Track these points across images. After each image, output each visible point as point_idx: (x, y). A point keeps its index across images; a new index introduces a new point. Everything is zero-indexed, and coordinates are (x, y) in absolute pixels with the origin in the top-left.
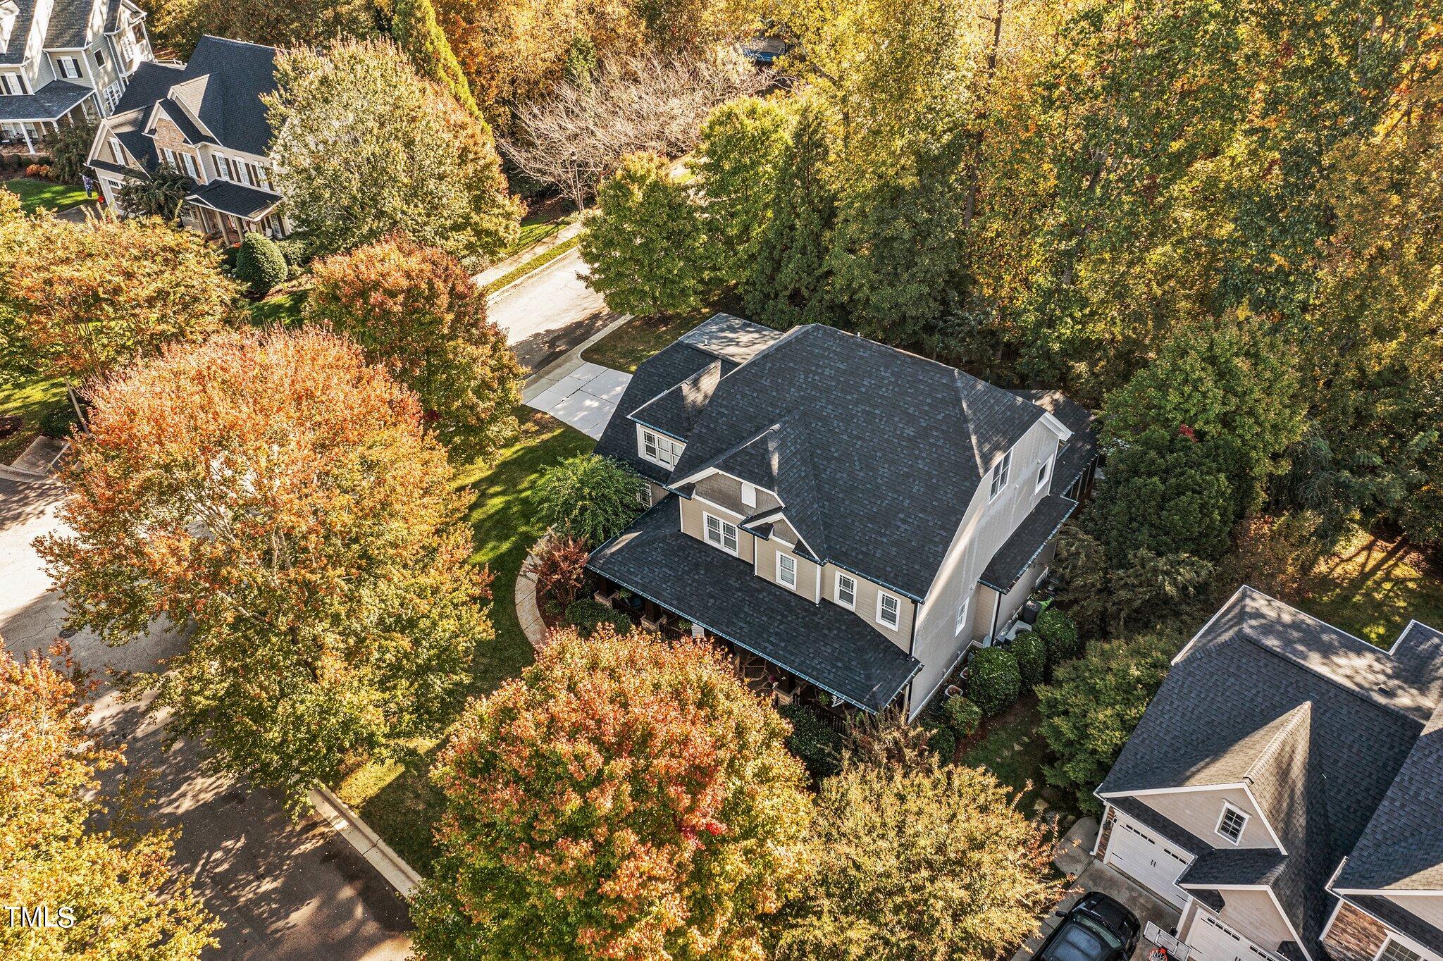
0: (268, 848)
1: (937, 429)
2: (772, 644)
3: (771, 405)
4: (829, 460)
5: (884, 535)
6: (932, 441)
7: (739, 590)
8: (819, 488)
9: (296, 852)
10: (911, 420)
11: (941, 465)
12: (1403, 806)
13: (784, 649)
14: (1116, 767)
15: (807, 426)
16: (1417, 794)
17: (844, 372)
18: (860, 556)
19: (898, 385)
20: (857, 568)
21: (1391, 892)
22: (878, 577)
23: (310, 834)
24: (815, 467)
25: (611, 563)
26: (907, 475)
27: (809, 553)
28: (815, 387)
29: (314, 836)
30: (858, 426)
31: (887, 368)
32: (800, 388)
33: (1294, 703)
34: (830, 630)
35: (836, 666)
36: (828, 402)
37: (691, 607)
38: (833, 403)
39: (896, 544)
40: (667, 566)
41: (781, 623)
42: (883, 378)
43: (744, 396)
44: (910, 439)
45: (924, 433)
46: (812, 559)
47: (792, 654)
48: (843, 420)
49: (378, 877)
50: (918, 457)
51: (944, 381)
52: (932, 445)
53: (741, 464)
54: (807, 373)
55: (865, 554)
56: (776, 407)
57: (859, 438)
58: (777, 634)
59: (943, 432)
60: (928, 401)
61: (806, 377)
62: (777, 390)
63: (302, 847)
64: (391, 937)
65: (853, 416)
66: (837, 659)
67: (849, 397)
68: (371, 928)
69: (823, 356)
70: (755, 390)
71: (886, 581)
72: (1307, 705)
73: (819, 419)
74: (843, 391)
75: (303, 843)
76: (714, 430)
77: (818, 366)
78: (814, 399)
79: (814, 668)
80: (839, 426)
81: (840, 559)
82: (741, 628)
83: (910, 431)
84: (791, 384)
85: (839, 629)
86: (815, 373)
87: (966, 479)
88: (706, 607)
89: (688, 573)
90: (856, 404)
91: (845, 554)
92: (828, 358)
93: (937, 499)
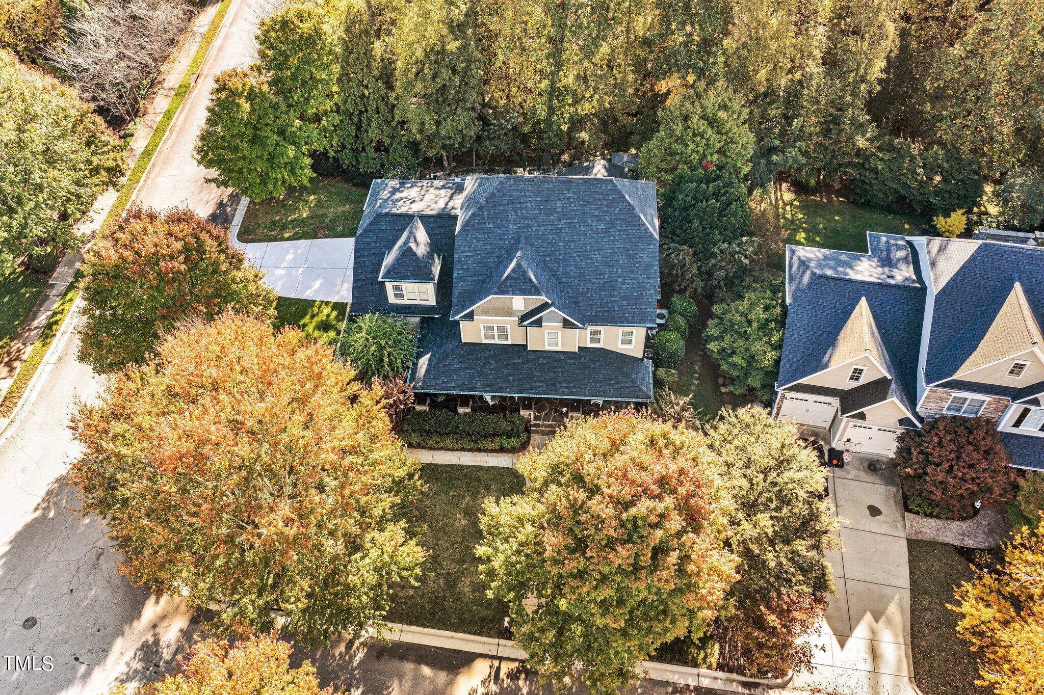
0: (335, 672)
1: (619, 220)
2: (566, 388)
3: (501, 239)
4: (558, 262)
5: (614, 296)
6: (618, 227)
7: (524, 363)
8: (560, 282)
9: (355, 664)
10: (599, 219)
11: (630, 241)
12: (940, 332)
13: (575, 387)
14: (781, 370)
15: (532, 245)
16: (944, 324)
17: (541, 202)
18: (606, 314)
19: (582, 200)
20: (607, 322)
21: (957, 376)
22: (622, 322)
23: (354, 648)
24: (551, 270)
25: (427, 382)
26: (612, 254)
27: (574, 324)
28: (526, 218)
29: (358, 648)
30: (566, 234)
31: (568, 191)
32: (515, 222)
33: (856, 301)
34: (594, 364)
35: (610, 384)
36: (539, 226)
37: (501, 387)
38: (543, 225)
39: (624, 298)
40: (467, 369)
41: (563, 373)
42: (569, 198)
43: (478, 239)
44: (605, 231)
45: (611, 224)
46: (576, 327)
47: (581, 388)
48: (555, 234)
49: (420, 647)
50: (613, 241)
51: (609, 188)
52: (620, 230)
53: (511, 286)
54: (515, 210)
55: (608, 312)
56: (505, 240)
57: (571, 242)
58: (564, 380)
59: (623, 220)
60: (605, 203)
61: (516, 214)
62: (500, 229)
63: (357, 658)
64: (458, 673)
65: (560, 229)
66: (610, 379)
67: (552, 217)
68: (442, 676)
69: (522, 196)
70: (484, 234)
71: (629, 322)
72: (864, 299)
73: (539, 238)
74: (546, 214)
75: (355, 656)
76: (468, 269)
77: (520, 203)
78: (528, 226)
79: (599, 391)
80: (554, 239)
81: (593, 321)
82: (541, 386)
83: (602, 226)
84: (508, 221)
85: (599, 361)
86: (521, 209)
87: (650, 244)
88: (510, 383)
89: (484, 366)
90: (559, 220)
91: (596, 316)
92: (525, 196)
93: (637, 262)
